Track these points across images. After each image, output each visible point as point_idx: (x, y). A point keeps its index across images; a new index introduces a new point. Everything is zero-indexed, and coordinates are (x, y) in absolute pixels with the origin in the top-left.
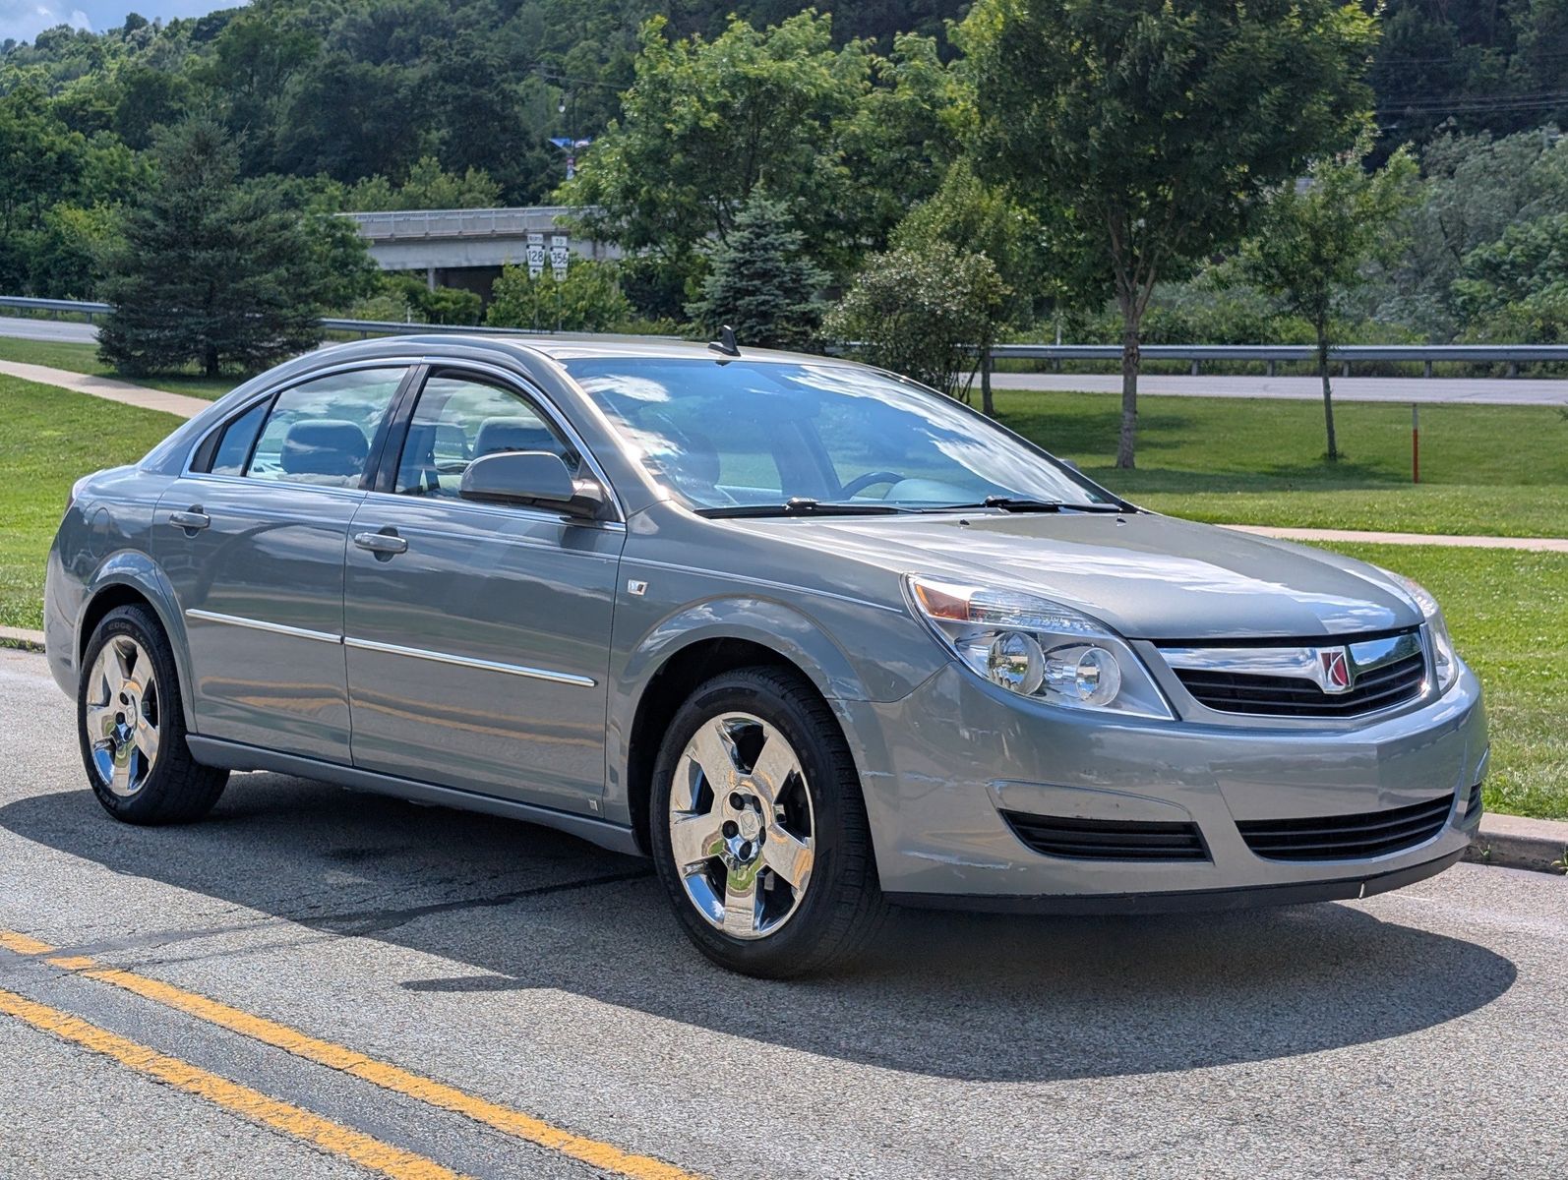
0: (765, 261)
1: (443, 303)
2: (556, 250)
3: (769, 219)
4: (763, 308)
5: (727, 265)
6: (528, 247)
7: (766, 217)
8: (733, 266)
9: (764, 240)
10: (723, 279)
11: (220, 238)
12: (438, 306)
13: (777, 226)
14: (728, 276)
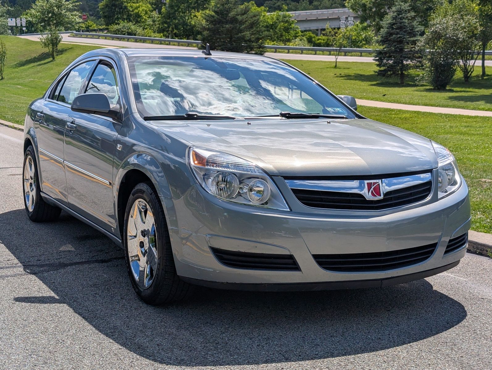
0: (401, 23)
1: (320, 41)
2: (349, 22)
3: (403, 9)
4: (399, 39)
5: (387, 25)
6: (340, 21)
7: (402, 8)
8: (389, 25)
9: (400, 16)
10: (386, 30)
11: (234, 20)
12: (319, 42)
13: (406, 11)
14: (389, 29)
